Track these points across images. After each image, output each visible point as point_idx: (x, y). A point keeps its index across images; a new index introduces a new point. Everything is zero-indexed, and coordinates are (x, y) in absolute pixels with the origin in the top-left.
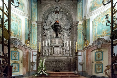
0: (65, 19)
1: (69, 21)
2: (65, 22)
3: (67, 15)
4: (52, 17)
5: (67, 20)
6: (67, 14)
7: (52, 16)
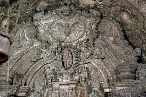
0: (114, 43)
1: (138, 50)
2: (118, 56)
3: (122, 24)
4: (36, 37)
5: (129, 48)
6: (125, 16)
7: (38, 32)
